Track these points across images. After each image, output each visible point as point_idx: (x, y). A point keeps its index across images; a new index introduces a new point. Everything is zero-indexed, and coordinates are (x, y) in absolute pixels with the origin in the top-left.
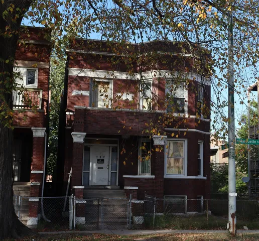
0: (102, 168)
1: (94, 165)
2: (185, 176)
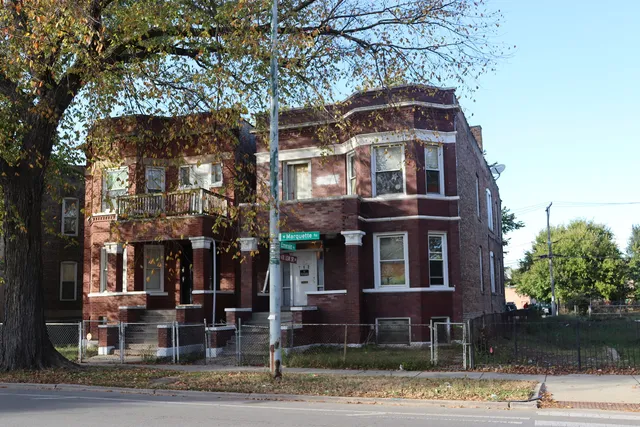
0: (307, 282)
1: (297, 278)
2: (406, 288)
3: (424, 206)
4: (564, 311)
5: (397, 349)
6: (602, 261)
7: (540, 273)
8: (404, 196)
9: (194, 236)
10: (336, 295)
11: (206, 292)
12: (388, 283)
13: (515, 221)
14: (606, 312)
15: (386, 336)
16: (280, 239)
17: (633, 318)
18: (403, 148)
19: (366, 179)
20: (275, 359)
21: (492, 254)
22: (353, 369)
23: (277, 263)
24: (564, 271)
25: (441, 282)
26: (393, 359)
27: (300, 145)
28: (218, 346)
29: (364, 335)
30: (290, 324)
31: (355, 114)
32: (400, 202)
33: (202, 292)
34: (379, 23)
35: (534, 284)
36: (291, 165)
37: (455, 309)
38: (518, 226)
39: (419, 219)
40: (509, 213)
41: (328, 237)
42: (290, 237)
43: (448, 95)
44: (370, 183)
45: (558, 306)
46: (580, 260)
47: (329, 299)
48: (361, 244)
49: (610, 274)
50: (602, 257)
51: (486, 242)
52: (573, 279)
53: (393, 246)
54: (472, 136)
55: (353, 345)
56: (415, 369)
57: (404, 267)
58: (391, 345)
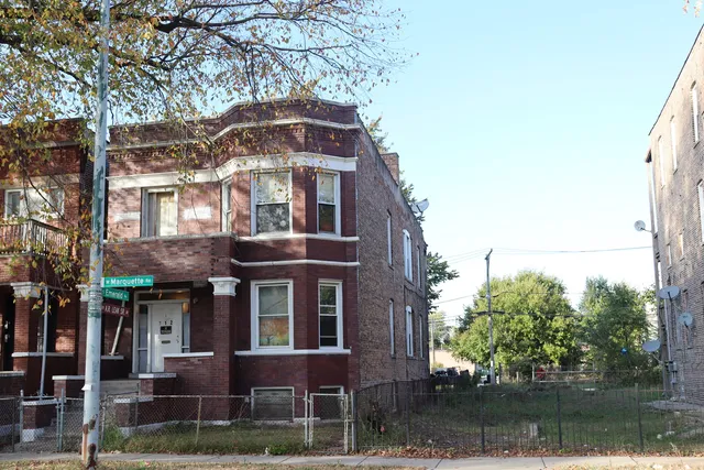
0: (169, 342)
1: (156, 337)
2: (289, 350)
3: (314, 248)
4: (506, 378)
5: (276, 427)
6: (551, 319)
7: (481, 333)
8: (291, 235)
9: (19, 281)
10: (202, 359)
11: (32, 354)
12: (268, 344)
13: (448, 270)
14: (553, 379)
15: (265, 411)
16: (103, 285)
17: (579, 386)
18: (290, 175)
19: (245, 212)
20: (88, 445)
21: (409, 309)
22: (206, 454)
23: (97, 316)
24: (508, 330)
25: (334, 343)
26: (258, 441)
27: (167, 168)
28: (38, 425)
29: (236, 409)
30: (135, 396)
31: (232, 131)
32: (286, 242)
33: (26, 354)
34: (256, 17)
35: (474, 346)
36: (152, 194)
37: (350, 376)
38: (451, 277)
39: (308, 265)
40: (440, 261)
41: (196, 285)
42: (114, 282)
43: (347, 112)
44: (249, 217)
45: (499, 373)
46: (526, 318)
47: (192, 364)
48: (234, 294)
49: (561, 334)
50: (551, 315)
51: (401, 294)
52: (518, 341)
53: (275, 297)
54: (384, 164)
55: (220, 423)
56: (283, 453)
57: (288, 323)
58: (269, 422)
